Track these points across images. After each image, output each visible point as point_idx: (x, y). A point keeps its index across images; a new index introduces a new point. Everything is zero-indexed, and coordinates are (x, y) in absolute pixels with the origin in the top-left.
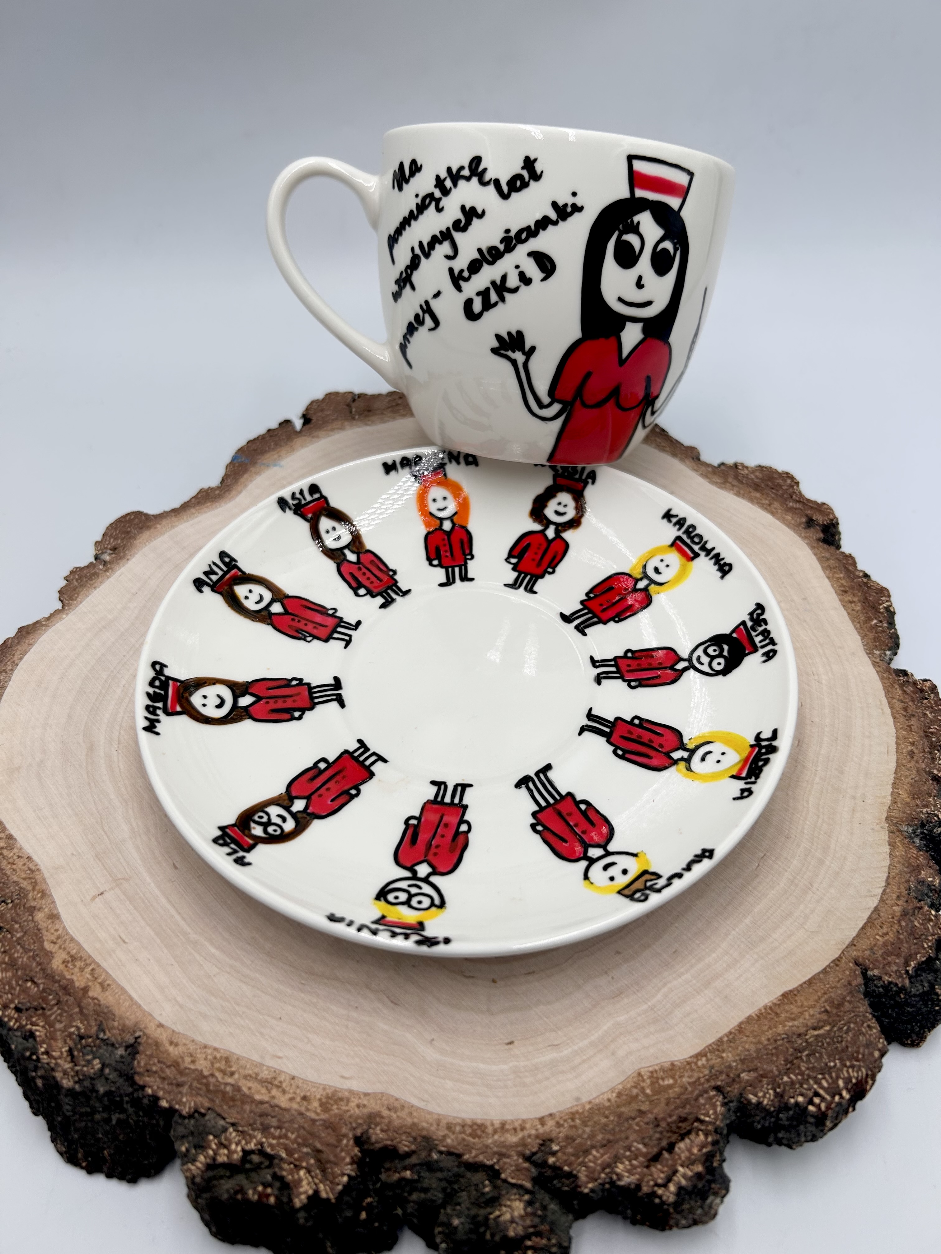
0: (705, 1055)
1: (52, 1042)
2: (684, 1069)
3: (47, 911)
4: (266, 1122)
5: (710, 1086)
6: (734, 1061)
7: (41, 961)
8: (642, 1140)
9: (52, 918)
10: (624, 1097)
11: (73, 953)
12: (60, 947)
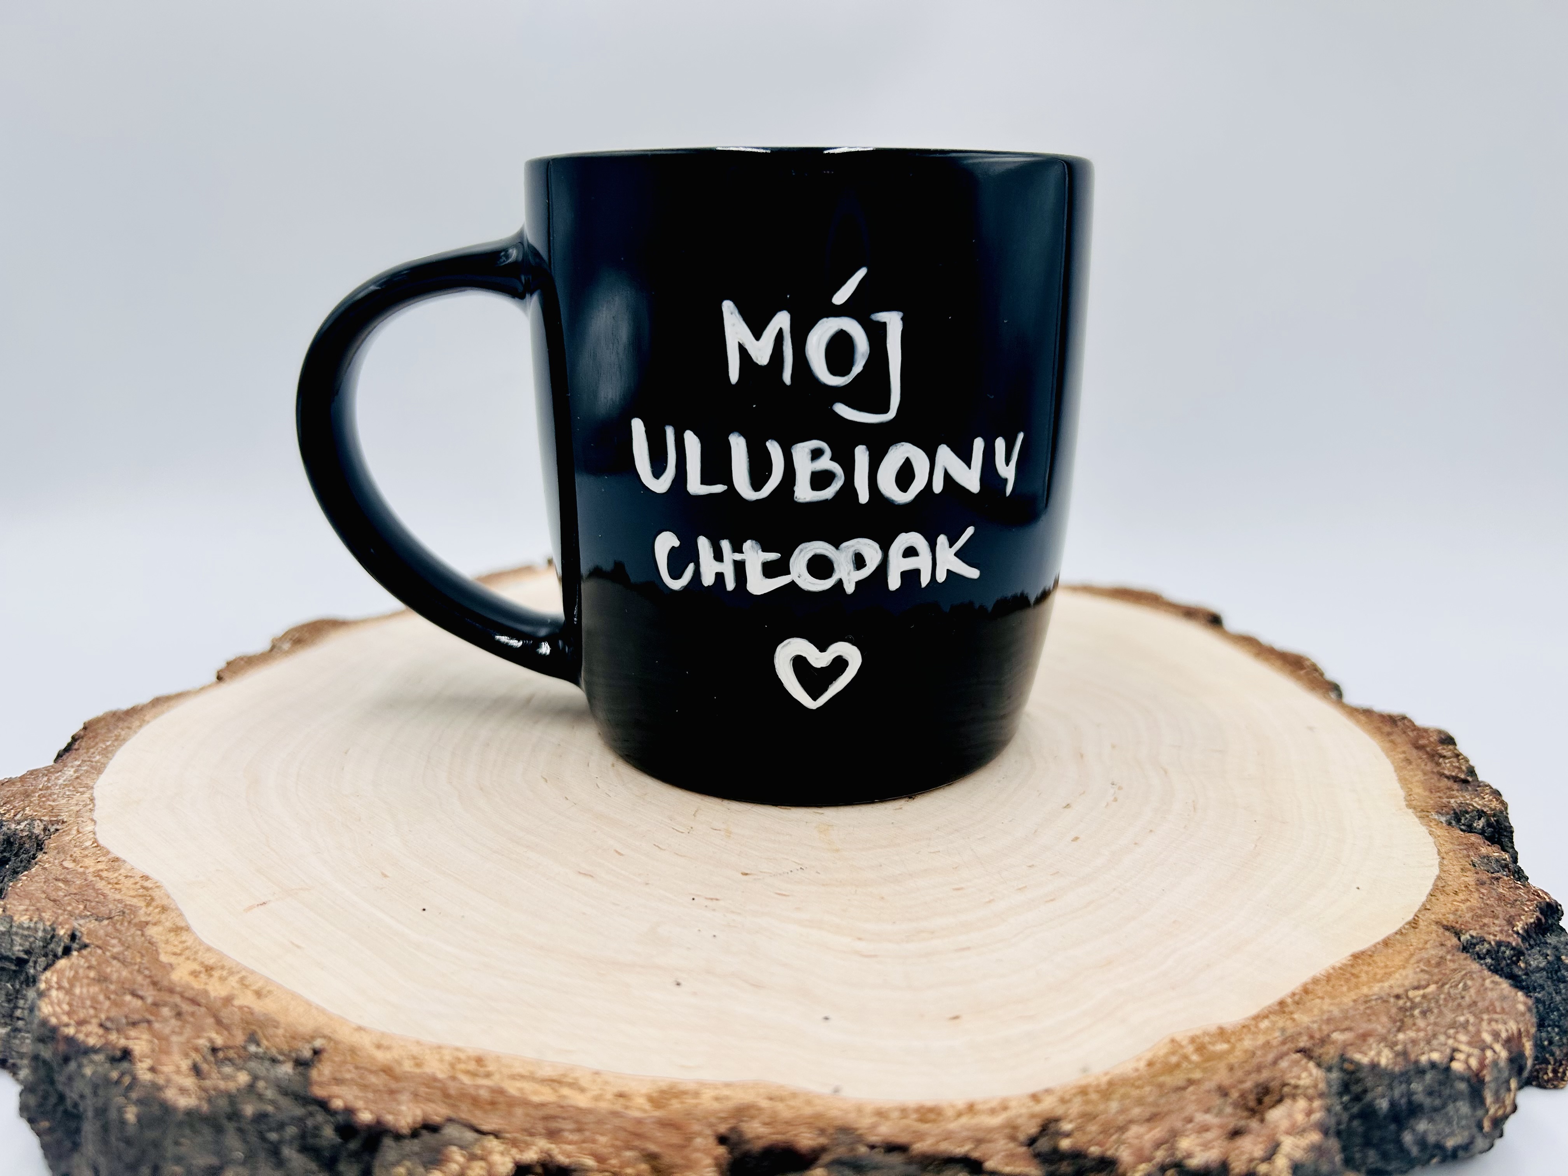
0: (1268, 1017)
1: (164, 1056)
2: (1241, 1032)
3: (168, 924)
4: (554, 1125)
5: (1289, 1049)
6: (1314, 1022)
7: (154, 972)
8: (1207, 1111)
9: (177, 930)
10: (1158, 1066)
11: (211, 962)
12: (188, 958)
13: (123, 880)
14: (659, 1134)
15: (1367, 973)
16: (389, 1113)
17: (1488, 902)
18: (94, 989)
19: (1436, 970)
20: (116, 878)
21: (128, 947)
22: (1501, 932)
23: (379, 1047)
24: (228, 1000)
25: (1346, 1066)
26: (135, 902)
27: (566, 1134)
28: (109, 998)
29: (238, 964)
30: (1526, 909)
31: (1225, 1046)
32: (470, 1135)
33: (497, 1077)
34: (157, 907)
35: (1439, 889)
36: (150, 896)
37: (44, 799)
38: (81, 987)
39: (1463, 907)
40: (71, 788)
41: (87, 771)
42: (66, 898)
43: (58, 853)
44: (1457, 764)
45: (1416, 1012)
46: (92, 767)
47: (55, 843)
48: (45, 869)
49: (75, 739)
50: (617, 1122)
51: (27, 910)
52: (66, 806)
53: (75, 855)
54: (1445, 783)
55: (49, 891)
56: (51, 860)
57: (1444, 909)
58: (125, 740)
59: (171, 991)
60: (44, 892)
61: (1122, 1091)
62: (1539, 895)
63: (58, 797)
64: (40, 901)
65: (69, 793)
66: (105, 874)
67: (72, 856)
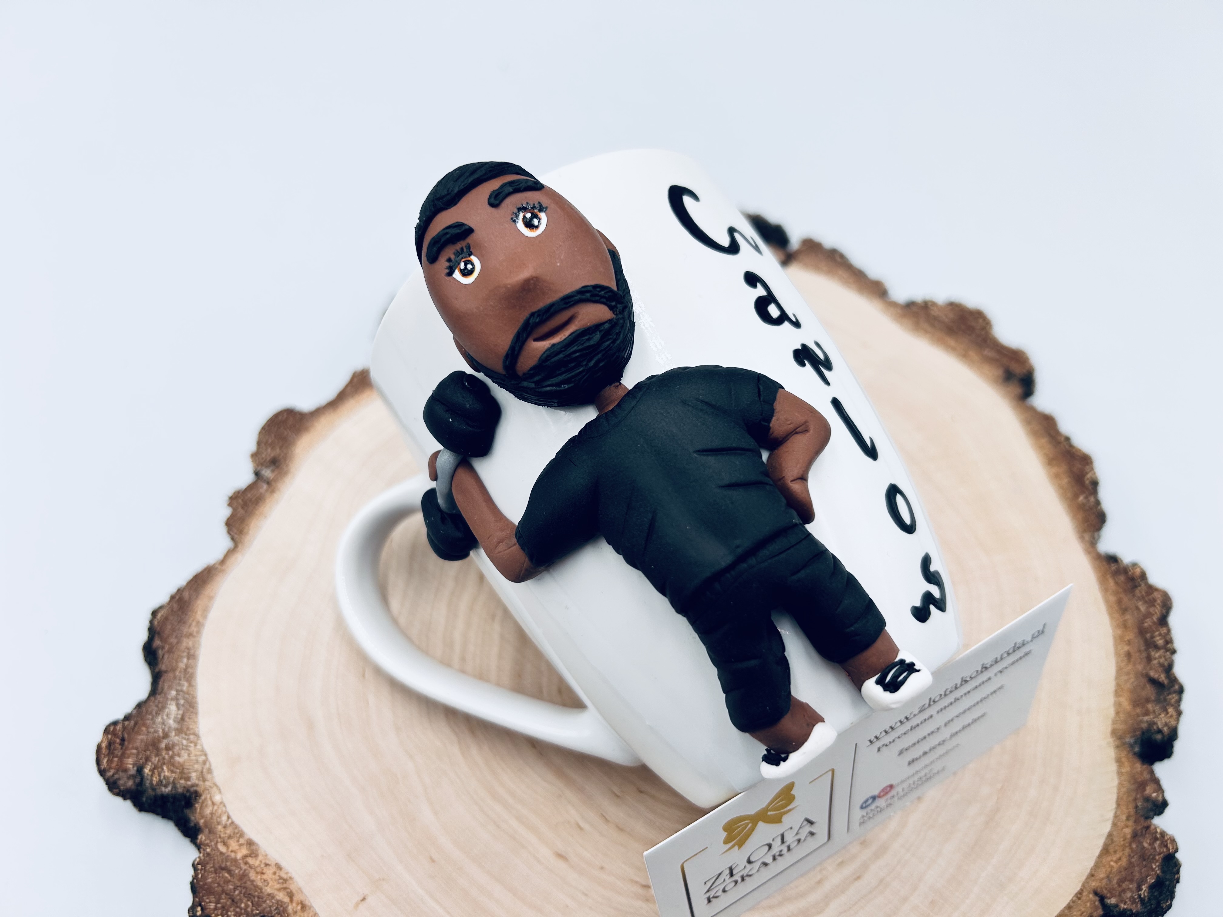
13: (266, 870)
20: (259, 865)
22: (1130, 898)
26: (281, 896)
30: (1154, 867)
34: (298, 904)
36: (288, 888)
37: (171, 753)
39: (1115, 868)
40: (184, 735)
42: (237, 892)
46: (187, 701)
47: (203, 817)
48: (208, 854)
51: (216, 909)
53: (222, 835)
54: (1147, 689)
55: (222, 883)
56: (208, 841)
57: (1103, 875)
58: (195, 658)
63: (180, 749)
64: (220, 898)
65: (185, 742)
66: (251, 861)
67: (220, 837)
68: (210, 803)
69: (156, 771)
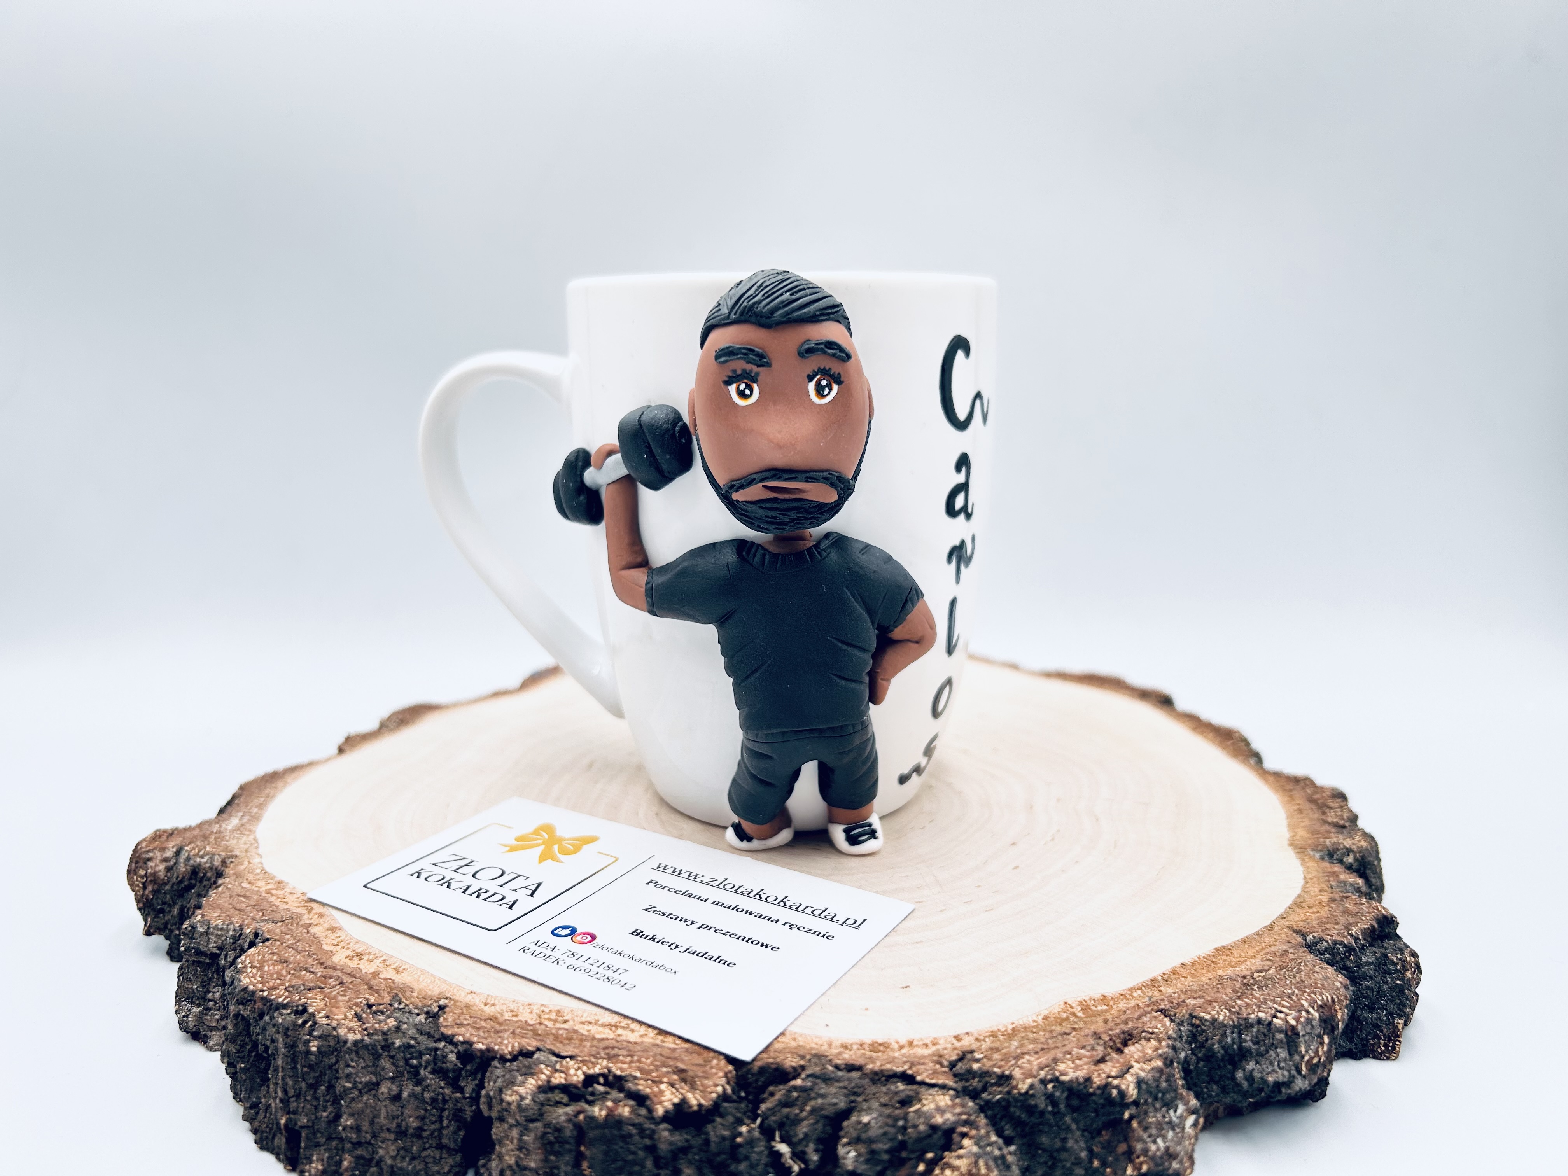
0: (1141, 989)
1: (334, 1009)
2: (1118, 998)
3: (326, 926)
4: (613, 1052)
5: (1152, 1010)
6: (1175, 993)
7: (319, 957)
8: (1083, 1047)
9: (333, 929)
10: (1052, 1019)
11: (360, 950)
12: (343, 948)
13: (288, 896)
14: (686, 1058)
15: (1224, 961)
16: (495, 1045)
17: (1334, 913)
18: (278, 967)
19: (1278, 959)
20: (283, 894)
21: (299, 941)
22: (1338, 934)
23: (486, 1004)
24: (376, 975)
25: (1194, 1021)
26: (300, 910)
27: (621, 1058)
28: (290, 973)
29: (380, 951)
30: (1364, 918)
31: (1105, 1007)
32: (554, 1059)
33: (571, 1022)
34: (316, 914)
35: (1298, 904)
37: (219, 840)
38: (269, 966)
39: (1313, 916)
40: (238, 832)
41: (249, 820)
42: (247, 908)
43: (237, 877)
44: (1340, 813)
45: (1255, 987)
46: (252, 817)
47: (233, 871)
48: (227, 888)
49: (234, 797)
50: (659, 1050)
51: (219, 916)
52: (238, 845)
53: (249, 879)
54: (1327, 827)
55: (234, 903)
56: (233, 882)
57: (1297, 919)
58: (273, 797)
59: (335, 969)
60: (230, 904)
61: (1023, 1035)
62: (1378, 910)
63: (229, 838)
64: (228, 910)
65: (237, 835)
66: (274, 892)
67: (247, 880)
68: (246, 863)
69: (197, 849)
